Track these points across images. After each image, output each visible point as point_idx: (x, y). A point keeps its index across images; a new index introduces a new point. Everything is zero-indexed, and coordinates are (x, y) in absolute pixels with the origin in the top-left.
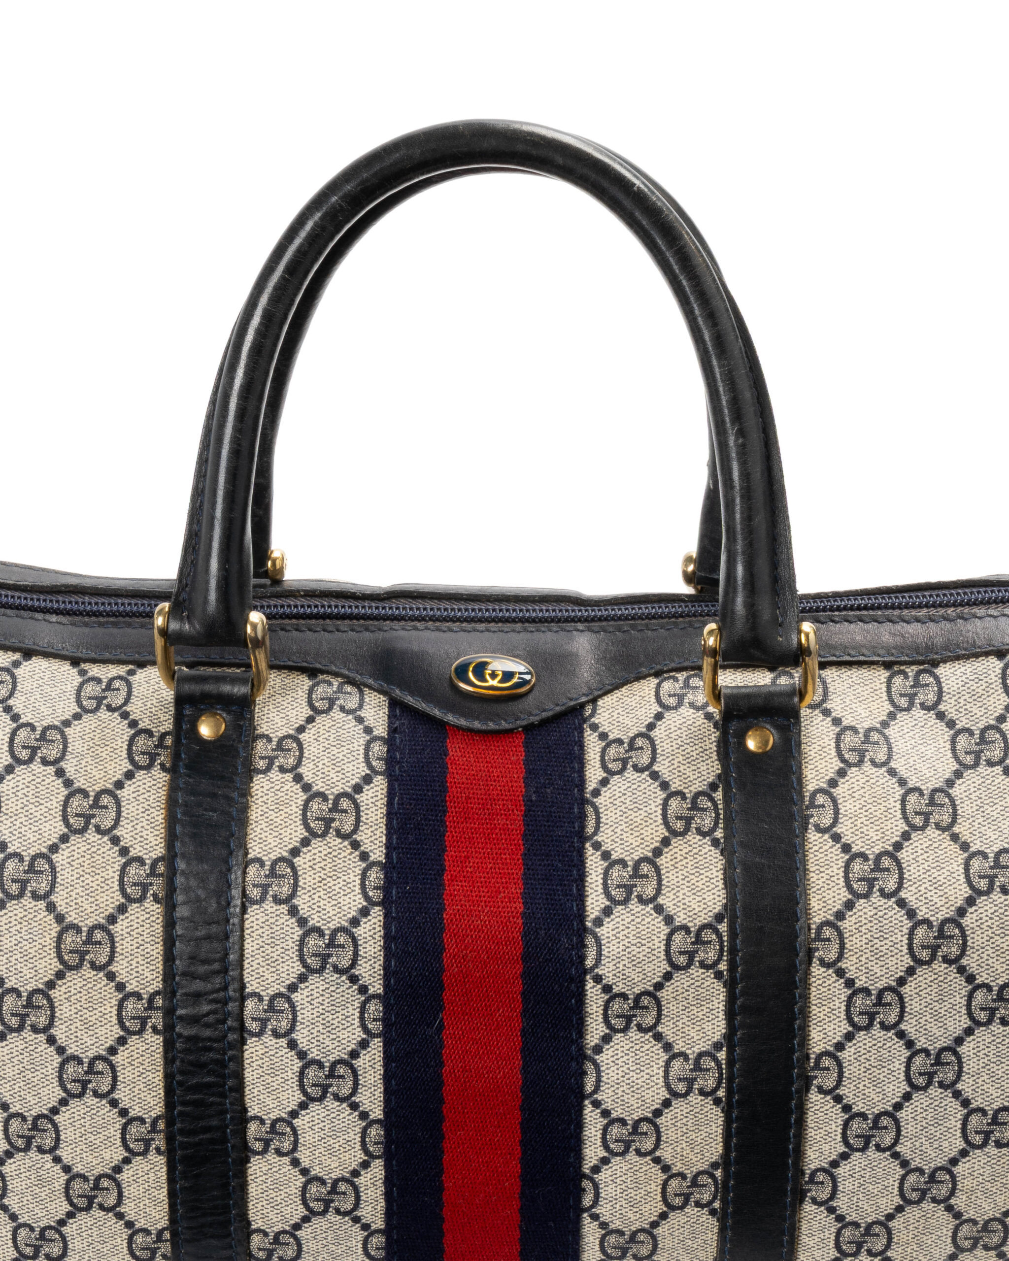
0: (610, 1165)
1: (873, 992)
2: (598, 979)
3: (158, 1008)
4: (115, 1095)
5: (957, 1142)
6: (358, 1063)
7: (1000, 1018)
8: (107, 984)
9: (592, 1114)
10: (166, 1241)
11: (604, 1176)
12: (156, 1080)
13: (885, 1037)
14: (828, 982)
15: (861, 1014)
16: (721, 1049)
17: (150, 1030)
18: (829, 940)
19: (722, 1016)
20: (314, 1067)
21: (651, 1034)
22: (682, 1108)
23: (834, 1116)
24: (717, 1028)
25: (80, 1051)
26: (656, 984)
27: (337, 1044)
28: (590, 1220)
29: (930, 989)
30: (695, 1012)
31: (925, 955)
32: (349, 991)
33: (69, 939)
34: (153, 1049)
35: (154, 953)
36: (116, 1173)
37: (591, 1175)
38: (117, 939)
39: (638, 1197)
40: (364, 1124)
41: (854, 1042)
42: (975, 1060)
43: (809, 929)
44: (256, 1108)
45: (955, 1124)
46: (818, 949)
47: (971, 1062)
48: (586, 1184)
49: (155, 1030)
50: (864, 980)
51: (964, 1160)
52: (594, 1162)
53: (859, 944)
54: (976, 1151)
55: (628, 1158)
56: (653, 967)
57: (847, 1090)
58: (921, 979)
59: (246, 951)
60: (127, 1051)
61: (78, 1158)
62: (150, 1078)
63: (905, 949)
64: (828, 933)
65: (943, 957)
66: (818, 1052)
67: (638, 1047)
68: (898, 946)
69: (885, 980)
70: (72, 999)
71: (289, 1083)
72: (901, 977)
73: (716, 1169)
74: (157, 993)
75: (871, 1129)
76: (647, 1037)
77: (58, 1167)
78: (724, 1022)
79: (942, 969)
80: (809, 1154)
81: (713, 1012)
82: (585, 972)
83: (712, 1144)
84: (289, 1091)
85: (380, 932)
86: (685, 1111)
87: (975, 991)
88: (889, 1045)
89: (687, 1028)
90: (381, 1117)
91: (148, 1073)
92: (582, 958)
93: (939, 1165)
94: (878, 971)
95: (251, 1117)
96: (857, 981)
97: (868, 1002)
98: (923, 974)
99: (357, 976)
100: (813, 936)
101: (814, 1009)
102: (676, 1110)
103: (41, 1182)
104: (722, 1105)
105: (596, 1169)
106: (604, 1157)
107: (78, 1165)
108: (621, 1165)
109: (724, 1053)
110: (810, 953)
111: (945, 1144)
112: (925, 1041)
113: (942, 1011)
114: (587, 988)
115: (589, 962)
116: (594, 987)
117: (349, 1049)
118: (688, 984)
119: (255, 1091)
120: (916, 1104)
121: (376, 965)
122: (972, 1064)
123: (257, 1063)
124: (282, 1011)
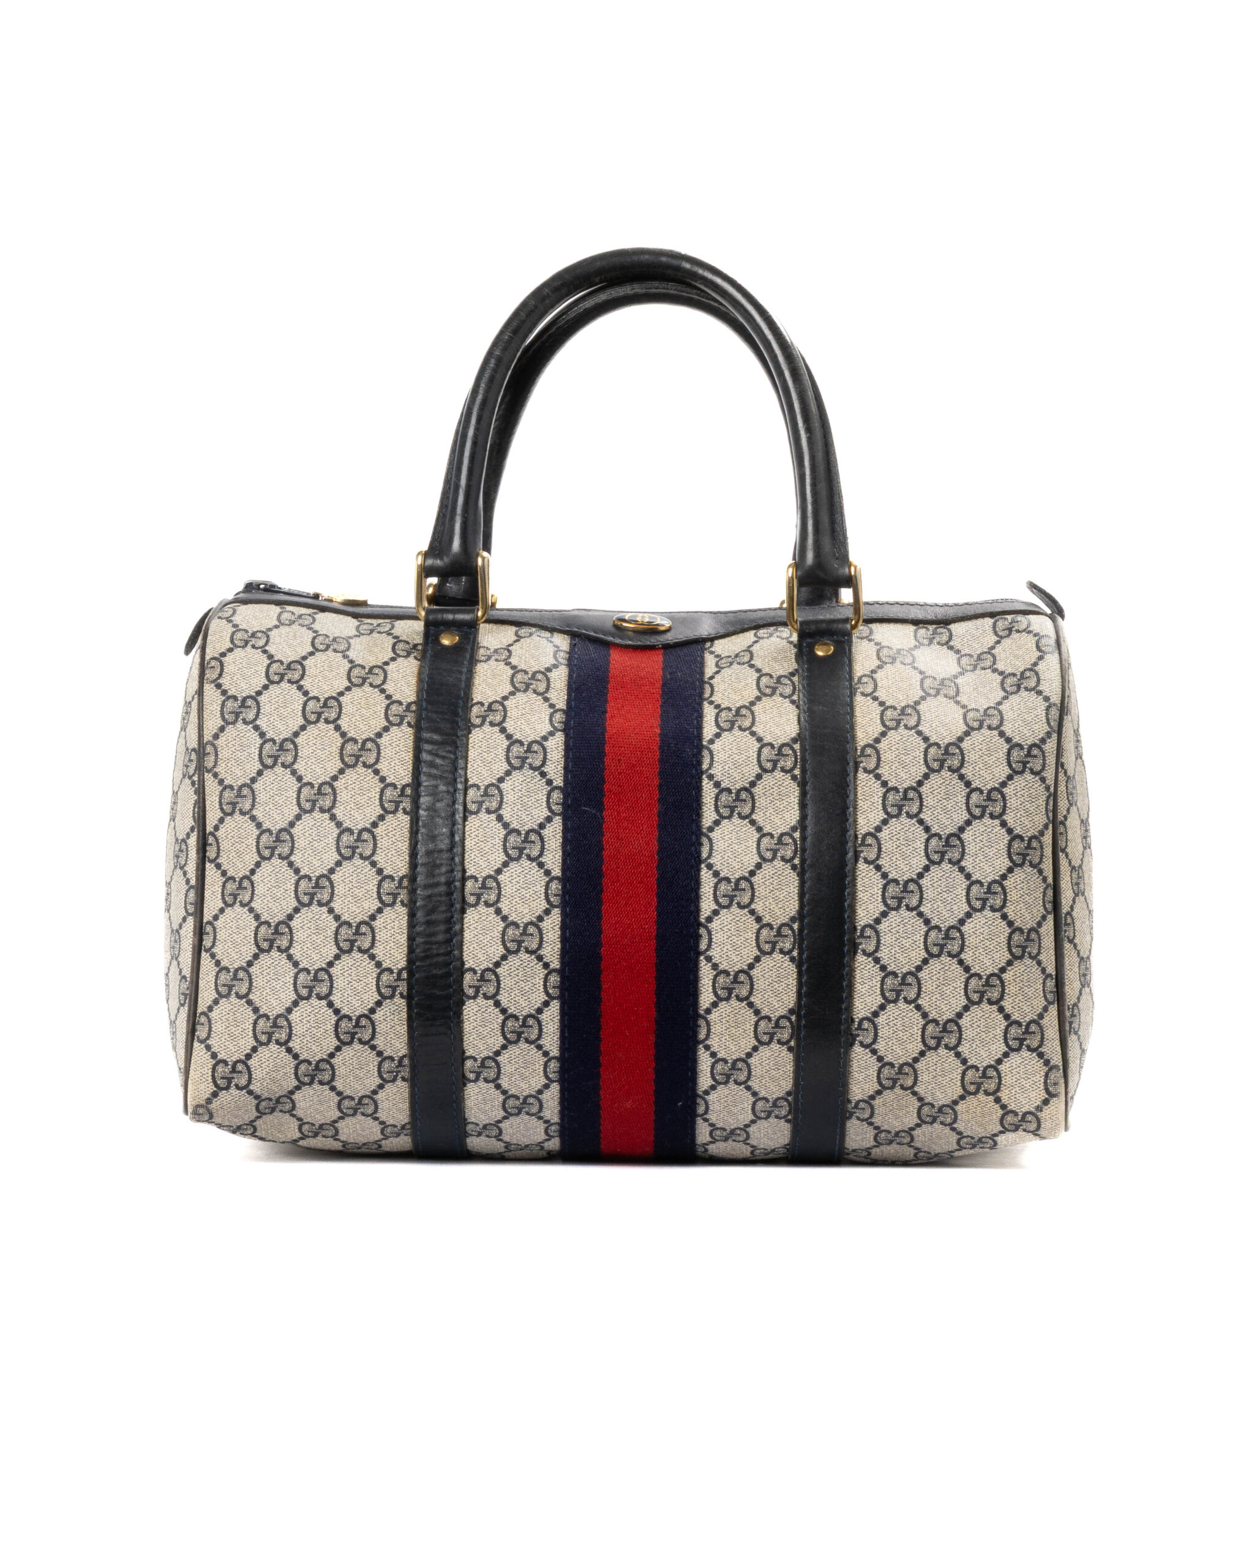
0: (720, 916)
1: (901, 790)
2: (711, 777)
3: (407, 796)
4: (375, 858)
5: (964, 906)
6: (544, 832)
7: (989, 814)
8: (374, 777)
9: (706, 875)
10: (404, 980)
11: (715, 925)
12: (403, 848)
13: (910, 823)
14: (870, 783)
15: (893, 806)
16: (796, 831)
17: (402, 811)
18: (869, 756)
19: (796, 807)
20: (514, 834)
21: (747, 820)
22: (769, 870)
23: (876, 881)
24: (793, 816)
25: (352, 824)
26: (751, 782)
27: (531, 818)
28: (705, 962)
29: (940, 789)
30: (778, 805)
31: (936, 765)
32: (540, 782)
33: (349, 748)
34: (403, 825)
35: (407, 758)
36: (371, 921)
37: (706, 924)
38: (381, 748)
39: (739, 943)
40: (547, 879)
41: (888, 826)
42: (973, 844)
43: (856, 749)
44: (472, 869)
45: (961, 892)
46: (862, 762)
47: (970, 846)
48: (702, 931)
49: (405, 812)
50: (895, 781)
51: (969, 921)
52: (708, 913)
53: (891, 758)
54: (977, 914)
55: (732, 910)
56: (749, 769)
57: (884, 862)
58: (933, 782)
59: (470, 758)
60: (384, 826)
61: (346, 908)
62: (399, 846)
63: (922, 762)
64: (869, 751)
65: (948, 767)
66: (864, 833)
67: (739, 829)
68: (917, 759)
69: (909, 782)
70: (349, 788)
71: (496, 847)
72: (919, 780)
73: (794, 923)
74: (408, 785)
75: (902, 892)
76: (745, 822)
77: (331, 917)
78: (798, 812)
79: (948, 775)
80: (859, 912)
81: (791, 805)
82: (702, 773)
83: (791, 902)
84: (496, 854)
85: (561, 747)
86: (772, 872)
87: (971, 793)
88: (912, 829)
89: (773, 817)
90: (560, 875)
91: (398, 843)
92: (700, 763)
93: (952, 924)
94: (903, 775)
95: (468, 876)
96: (889, 782)
97: (897, 797)
98: (935, 780)
99: (545, 773)
100: (859, 753)
101: (860, 803)
102: (765, 872)
103: (318, 930)
104: (797, 870)
105: (709, 919)
106: (715, 910)
107: (346, 914)
108: (727, 916)
109: (798, 833)
110: (857, 765)
111: (955, 907)
112: (938, 828)
113: (949, 806)
114: (703, 784)
115: (705, 766)
116: (708, 783)
117: (539, 822)
118: (773, 783)
119: (472, 855)
120: (933, 874)
121: (559, 767)
122: (971, 848)
123: (475, 833)
124: (493, 796)
